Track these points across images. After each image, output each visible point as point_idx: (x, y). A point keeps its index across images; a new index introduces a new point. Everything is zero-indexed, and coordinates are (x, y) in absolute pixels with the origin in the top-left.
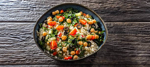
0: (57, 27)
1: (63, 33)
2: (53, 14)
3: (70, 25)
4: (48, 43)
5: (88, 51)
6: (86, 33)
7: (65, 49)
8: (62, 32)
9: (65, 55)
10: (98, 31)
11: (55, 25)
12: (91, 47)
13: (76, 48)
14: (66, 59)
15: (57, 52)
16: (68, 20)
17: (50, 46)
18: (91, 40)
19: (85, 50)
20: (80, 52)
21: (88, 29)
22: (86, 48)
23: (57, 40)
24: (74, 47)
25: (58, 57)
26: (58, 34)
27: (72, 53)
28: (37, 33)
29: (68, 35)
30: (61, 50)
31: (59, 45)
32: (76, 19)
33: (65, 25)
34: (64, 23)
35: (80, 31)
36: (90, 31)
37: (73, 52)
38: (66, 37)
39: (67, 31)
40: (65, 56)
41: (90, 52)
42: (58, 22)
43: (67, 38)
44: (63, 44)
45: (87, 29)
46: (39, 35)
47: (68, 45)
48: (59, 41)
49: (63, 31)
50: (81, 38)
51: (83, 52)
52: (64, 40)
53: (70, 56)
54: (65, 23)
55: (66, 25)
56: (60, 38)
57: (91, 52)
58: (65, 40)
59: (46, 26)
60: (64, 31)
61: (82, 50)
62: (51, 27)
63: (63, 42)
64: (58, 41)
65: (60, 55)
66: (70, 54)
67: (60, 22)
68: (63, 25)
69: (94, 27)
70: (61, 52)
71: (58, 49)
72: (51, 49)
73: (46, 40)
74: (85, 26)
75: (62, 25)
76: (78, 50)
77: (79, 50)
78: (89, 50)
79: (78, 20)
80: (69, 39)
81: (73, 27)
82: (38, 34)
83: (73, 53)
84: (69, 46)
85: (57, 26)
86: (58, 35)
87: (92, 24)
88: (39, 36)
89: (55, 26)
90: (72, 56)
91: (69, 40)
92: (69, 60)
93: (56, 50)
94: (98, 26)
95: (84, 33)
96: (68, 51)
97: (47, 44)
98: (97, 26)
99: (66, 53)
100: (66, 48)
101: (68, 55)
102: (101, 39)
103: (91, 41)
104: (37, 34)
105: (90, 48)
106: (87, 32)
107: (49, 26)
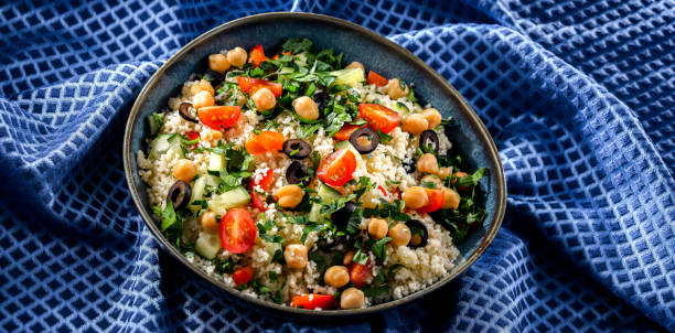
0: (245, 135)
1: (278, 171)
2: (214, 66)
3: (316, 132)
4: (207, 217)
5: (411, 270)
6: (398, 178)
7: (297, 252)
8: (274, 165)
9: (297, 284)
10: (454, 172)
11: (236, 128)
12: (428, 247)
13: (355, 250)
14: (302, 306)
15: (254, 265)
16: (301, 102)
17: (217, 237)
18: (421, 211)
19: (398, 266)
20: (375, 274)
21: (406, 157)
22: (405, 252)
23: (252, 203)
24: (340, 247)
25: (258, 293)
26: (257, 176)
27: (335, 277)
28: (141, 165)
29: (306, 184)
30: (279, 258)
31: (268, 232)
32: (339, 98)
33: (288, 129)
34: (280, 120)
35: (372, 164)
36: (412, 169)
37: (337, 273)
38: (296, 194)
39: (301, 162)
40: (294, 291)
41: (424, 273)
42: (250, 114)
43: (306, 197)
44: (286, 231)
45: (401, 156)
46: (149, 173)
47: (313, 236)
48: (263, 210)
49: (278, 160)
50: (376, 201)
51: (386, 272)
52: (287, 209)
53: (322, 289)
54: (287, 120)
55: (292, 131)
56: (267, 194)
57: (430, 275)
58: (293, 205)
59: (186, 127)
60: (287, 163)
61: (383, 260)
62: (215, 137)
63: (284, 219)
64: (256, 210)
65: (267, 282)
66: (321, 282)
67: (258, 113)
68: (276, 126)
69: (434, 146)
70: (278, 270)
71: (263, 255)
72: (226, 253)
73: (196, 203)
74: (391, 138)
75: (272, 130)
76: (363, 262)
77: (369, 262)
78: (417, 262)
79: (354, 106)
80: (318, 201)
81: (331, 140)
82: (146, 170)
83: (341, 279)
84: (316, 239)
85: (246, 131)
86: (257, 181)
87: (425, 132)
88: (152, 177)
89: (233, 130)
90: (331, 291)
91: (316, 208)
92: (318, 309)
93: (253, 255)
94: (450, 145)
95: (387, 173)
96: (311, 267)
97: (199, 222)
98: (445, 143)
99: (299, 274)
100: (302, 248)
101: (310, 287)
102: (471, 210)
103: (423, 221)
104: (139, 168)
105: (420, 251)
106: (402, 171)
107: (206, 132)
